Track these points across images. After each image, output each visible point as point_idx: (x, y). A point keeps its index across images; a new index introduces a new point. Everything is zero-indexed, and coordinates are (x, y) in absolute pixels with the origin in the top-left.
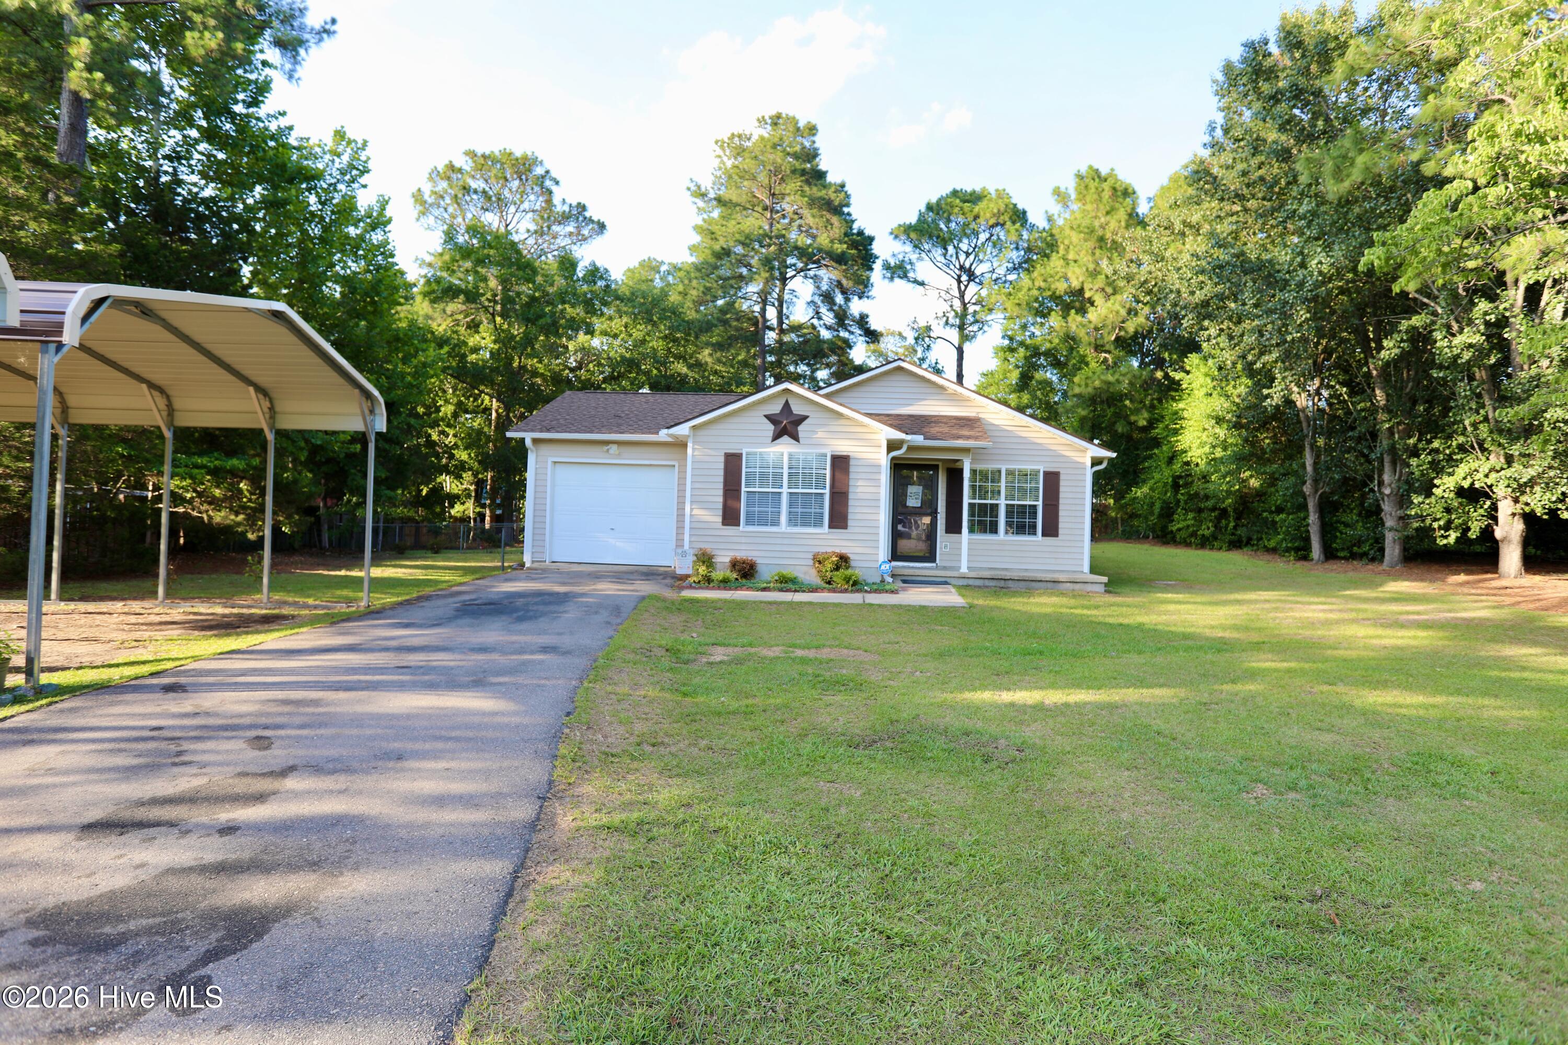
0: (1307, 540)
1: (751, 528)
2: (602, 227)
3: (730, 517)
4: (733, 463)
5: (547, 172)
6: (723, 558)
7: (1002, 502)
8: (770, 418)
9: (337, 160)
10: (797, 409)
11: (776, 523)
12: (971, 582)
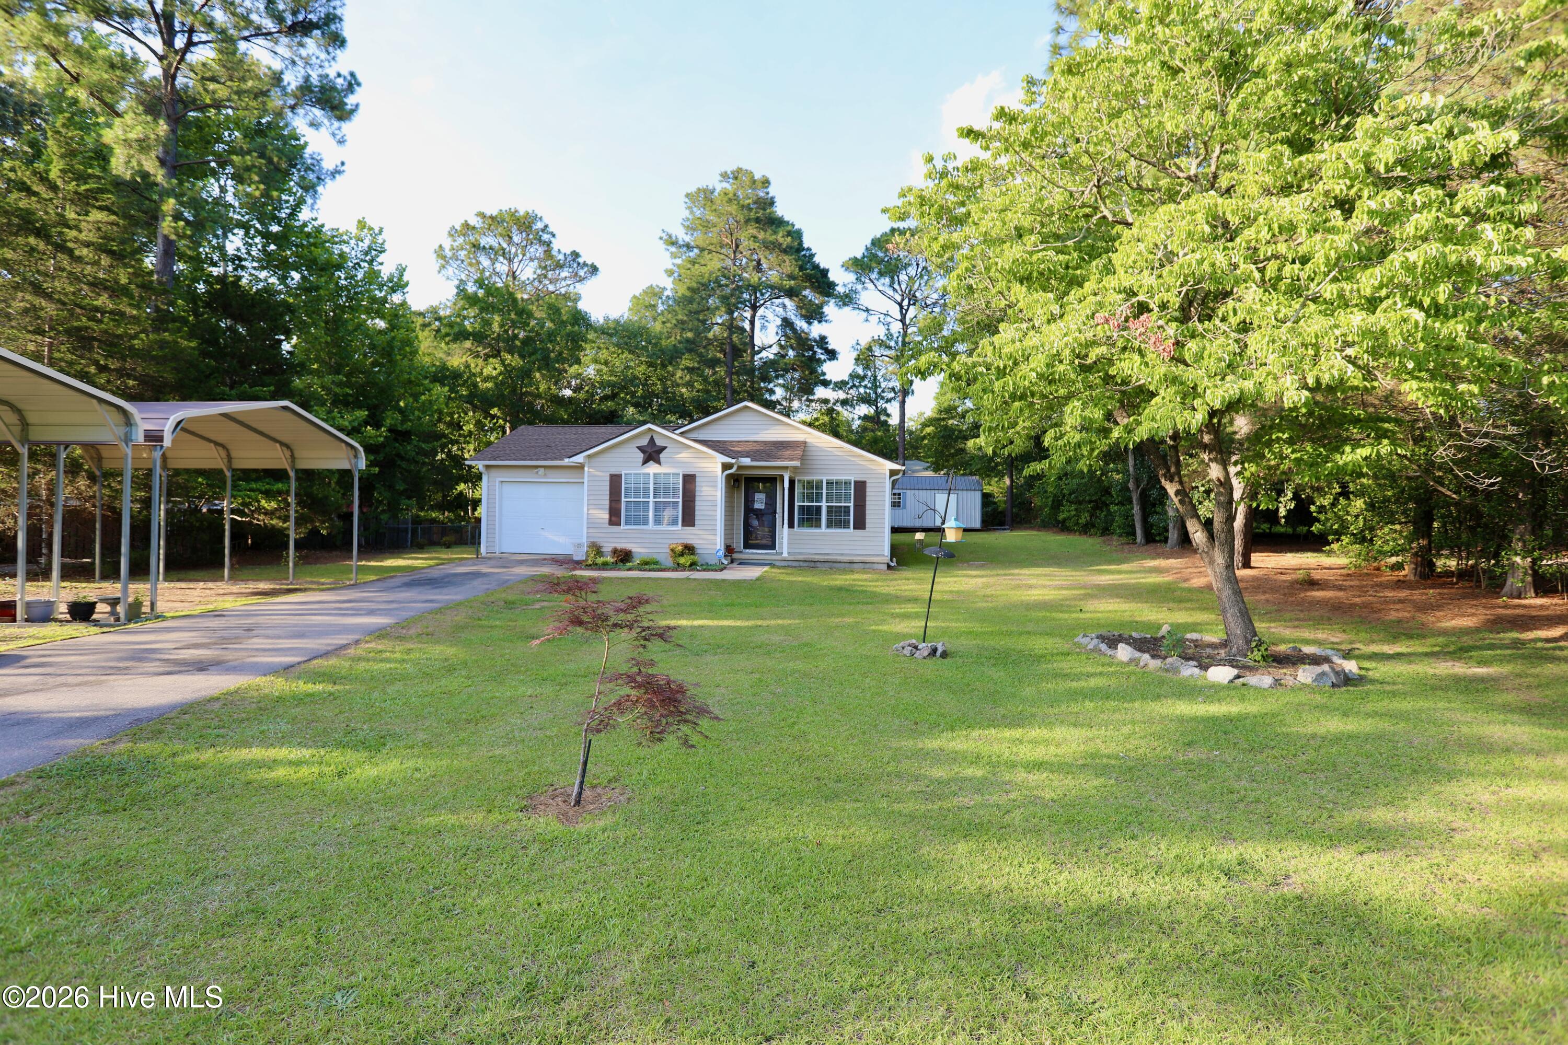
0: (1133, 526)
1: (628, 527)
2: (594, 270)
3: (615, 517)
4: (615, 481)
5: (546, 226)
6: (608, 548)
7: (824, 504)
8: (640, 448)
9: (360, 244)
10: (659, 442)
11: (646, 522)
12: (790, 564)
